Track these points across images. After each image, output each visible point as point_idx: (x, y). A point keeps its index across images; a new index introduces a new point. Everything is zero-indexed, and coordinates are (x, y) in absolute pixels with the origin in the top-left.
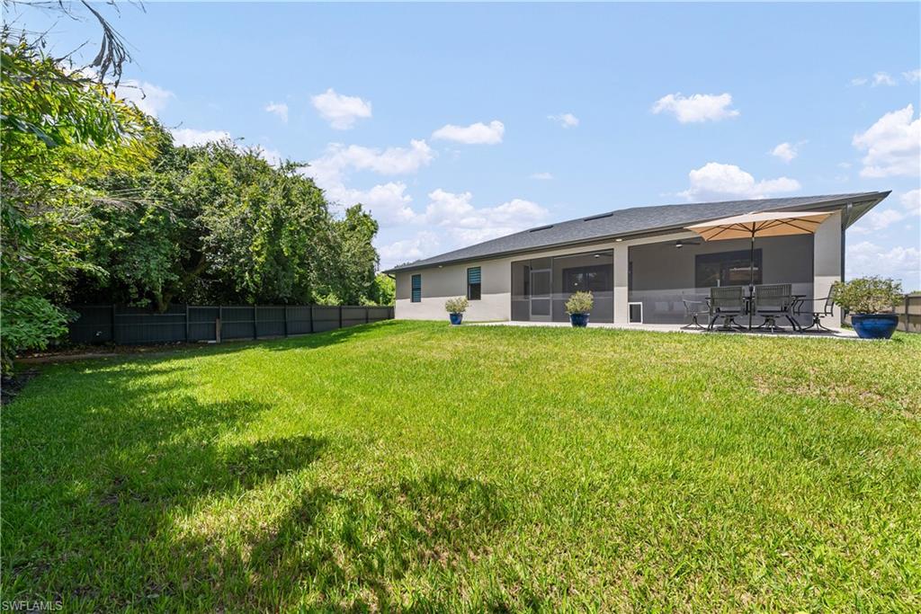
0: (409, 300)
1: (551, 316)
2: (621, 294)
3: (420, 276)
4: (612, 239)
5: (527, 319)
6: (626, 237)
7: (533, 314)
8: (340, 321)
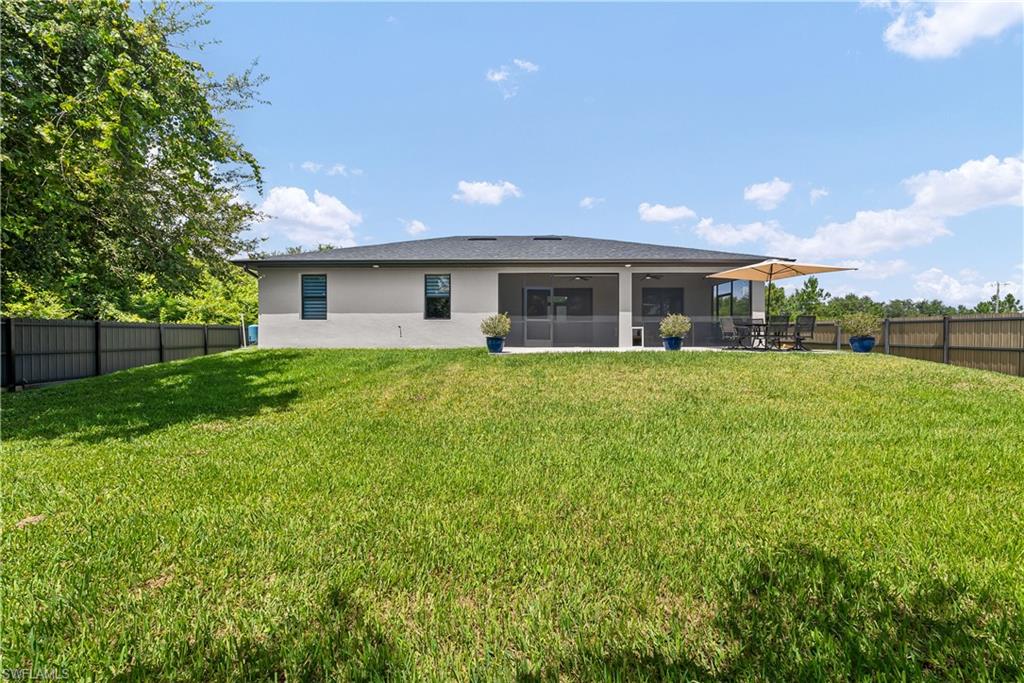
0: (298, 315)
1: (552, 340)
2: (625, 319)
3: (325, 276)
4: (621, 263)
5: (522, 344)
6: (635, 263)
7: (528, 338)
8: (161, 349)
